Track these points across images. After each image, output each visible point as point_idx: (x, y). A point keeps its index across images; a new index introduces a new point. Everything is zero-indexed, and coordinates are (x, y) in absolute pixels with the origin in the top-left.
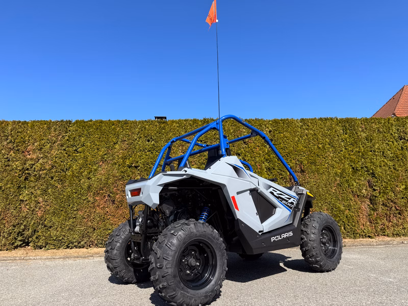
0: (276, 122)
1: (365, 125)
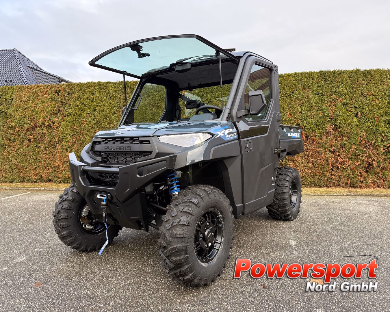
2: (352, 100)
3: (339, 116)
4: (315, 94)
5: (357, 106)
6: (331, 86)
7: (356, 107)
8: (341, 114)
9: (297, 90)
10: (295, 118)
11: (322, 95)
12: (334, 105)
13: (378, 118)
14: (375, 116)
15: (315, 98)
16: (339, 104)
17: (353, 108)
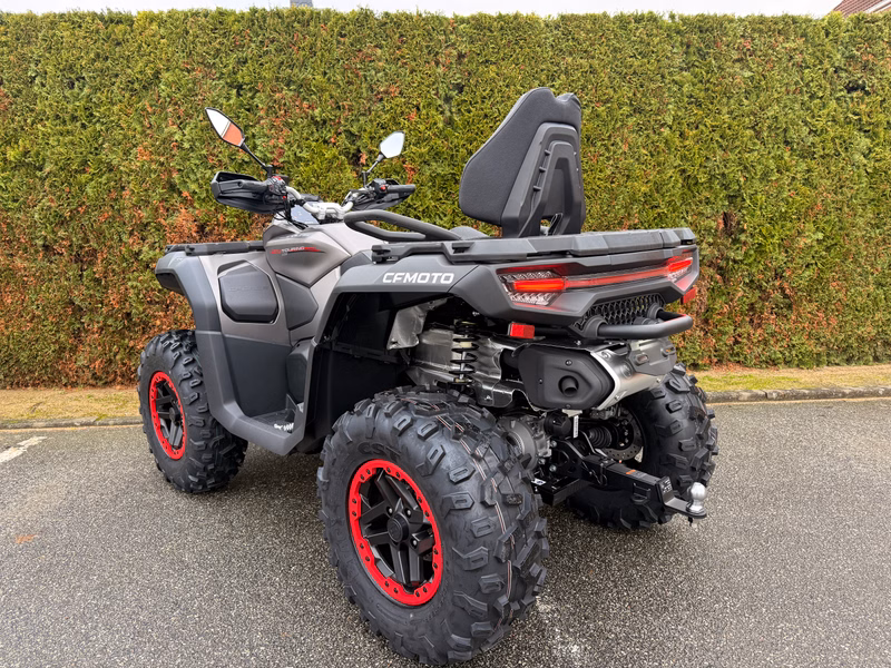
0: (480, 24)
1: (753, 39)
2: (339, 108)
3: (300, 159)
4: (231, 86)
5: (354, 130)
6: (277, 60)
7: (350, 134)
8: (305, 154)
9: (168, 70)
10: (162, 164)
11: (250, 90)
12: (287, 124)
13: (413, 169)
14: (408, 165)
15: (229, 99)
16: (299, 121)
17: (343, 135)
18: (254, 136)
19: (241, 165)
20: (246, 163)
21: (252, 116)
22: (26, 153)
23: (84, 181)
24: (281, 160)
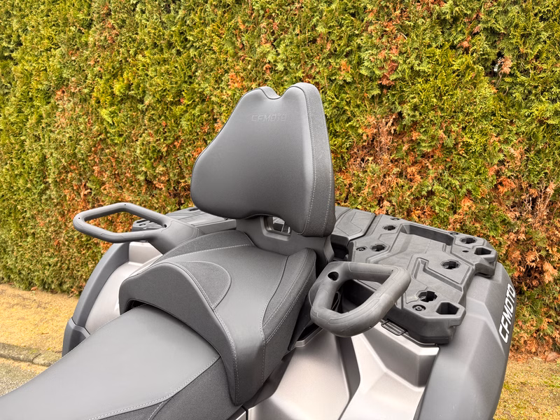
18: (359, 48)
19: (342, 87)
20: (348, 83)
21: (357, 23)
22: (129, 87)
23: (178, 114)
24: (393, 77)
